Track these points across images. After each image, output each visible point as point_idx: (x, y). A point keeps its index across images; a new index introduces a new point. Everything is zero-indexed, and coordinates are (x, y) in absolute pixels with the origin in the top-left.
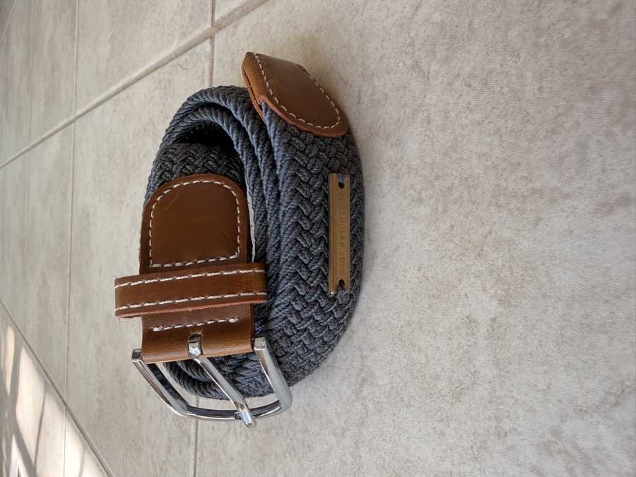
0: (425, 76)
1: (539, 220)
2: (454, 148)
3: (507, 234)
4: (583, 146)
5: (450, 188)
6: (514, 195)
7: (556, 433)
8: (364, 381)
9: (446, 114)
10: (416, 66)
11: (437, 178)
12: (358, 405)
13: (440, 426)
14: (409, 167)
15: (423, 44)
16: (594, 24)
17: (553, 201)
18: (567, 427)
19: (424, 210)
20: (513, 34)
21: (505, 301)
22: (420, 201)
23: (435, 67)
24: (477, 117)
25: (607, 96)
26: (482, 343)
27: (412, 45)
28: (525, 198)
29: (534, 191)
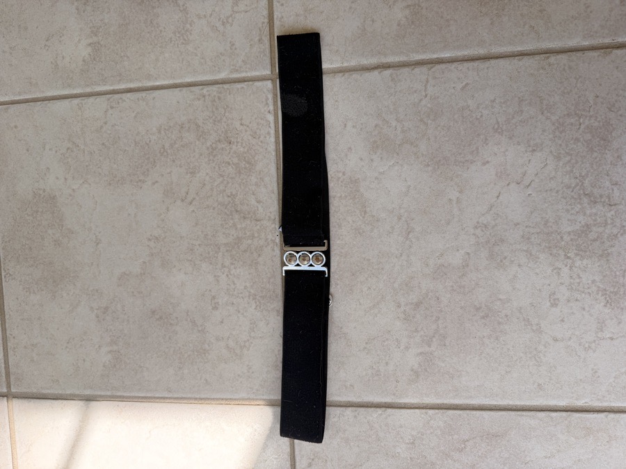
0: (426, 124)
1: (468, 168)
2: (440, 148)
3: (460, 173)
4: (477, 149)
5: (440, 161)
6: (461, 162)
7: (478, 223)
8: (409, 232)
9: (436, 137)
10: (421, 120)
11: (434, 157)
12: (408, 242)
13: (443, 235)
14: (422, 154)
15: (424, 113)
16: (477, 119)
17: (471, 163)
18: (480, 221)
19: (430, 168)
20: (456, 116)
21: (461, 192)
22: (428, 165)
23: (429, 122)
24: (447, 139)
25: (482, 137)
26: (455, 205)
27: (419, 112)
28: (464, 163)
29: (466, 161)
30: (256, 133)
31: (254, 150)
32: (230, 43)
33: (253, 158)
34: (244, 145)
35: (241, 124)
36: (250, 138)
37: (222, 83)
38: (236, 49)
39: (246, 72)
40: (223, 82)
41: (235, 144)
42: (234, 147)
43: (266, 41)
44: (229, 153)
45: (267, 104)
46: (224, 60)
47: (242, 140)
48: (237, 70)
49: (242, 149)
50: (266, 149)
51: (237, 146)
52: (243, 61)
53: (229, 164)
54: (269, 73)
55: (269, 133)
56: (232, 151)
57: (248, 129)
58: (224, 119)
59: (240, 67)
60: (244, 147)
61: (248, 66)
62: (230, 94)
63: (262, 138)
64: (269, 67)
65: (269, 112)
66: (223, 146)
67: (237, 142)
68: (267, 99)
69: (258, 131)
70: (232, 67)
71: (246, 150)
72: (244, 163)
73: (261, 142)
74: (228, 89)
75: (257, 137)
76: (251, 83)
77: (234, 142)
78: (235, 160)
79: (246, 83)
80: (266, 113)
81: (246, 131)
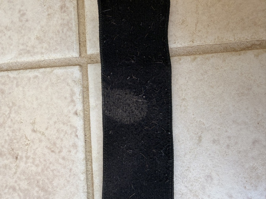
30: (55, 144)
31: (52, 171)
32: (20, 11)
33: (51, 183)
34: (37, 162)
35: (34, 131)
36: (46, 151)
37: (7, 70)
38: (27, 21)
39: (42, 53)
40: (10, 69)
41: (24, 159)
42: (22, 165)
43: (72, 9)
44: (15, 173)
45: (73, 101)
46: (10, 37)
47: (35, 154)
48: (29, 52)
49: (34, 168)
50: (71, 170)
51: (26, 163)
52: (38, 38)
53: (14, 189)
54: (76, 54)
55: (75, 146)
56: (19, 170)
57: (43, 138)
58: (9, 123)
59: (33, 47)
60: (37, 166)
61: (45, 45)
62: (17, 85)
63: (63, 154)
64: (76, 46)
65: (76, 113)
66: (6, 162)
67: (27, 158)
68: (73, 94)
69: (58, 142)
70: (21, 47)
71: (40, 171)
72: (37, 189)
73: (63, 158)
74: (14, 78)
75: (57, 151)
76: (48, 69)
77: (22, 158)
78: (24, 185)
79: (41, 70)
80: (71, 115)
81: (41, 141)
